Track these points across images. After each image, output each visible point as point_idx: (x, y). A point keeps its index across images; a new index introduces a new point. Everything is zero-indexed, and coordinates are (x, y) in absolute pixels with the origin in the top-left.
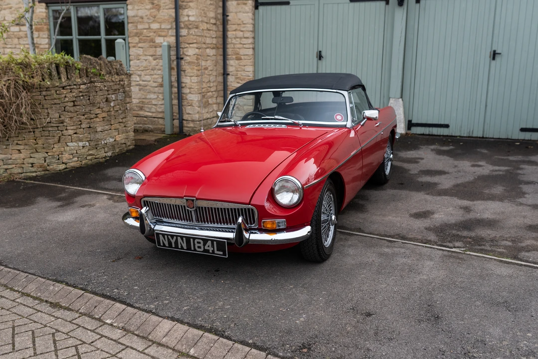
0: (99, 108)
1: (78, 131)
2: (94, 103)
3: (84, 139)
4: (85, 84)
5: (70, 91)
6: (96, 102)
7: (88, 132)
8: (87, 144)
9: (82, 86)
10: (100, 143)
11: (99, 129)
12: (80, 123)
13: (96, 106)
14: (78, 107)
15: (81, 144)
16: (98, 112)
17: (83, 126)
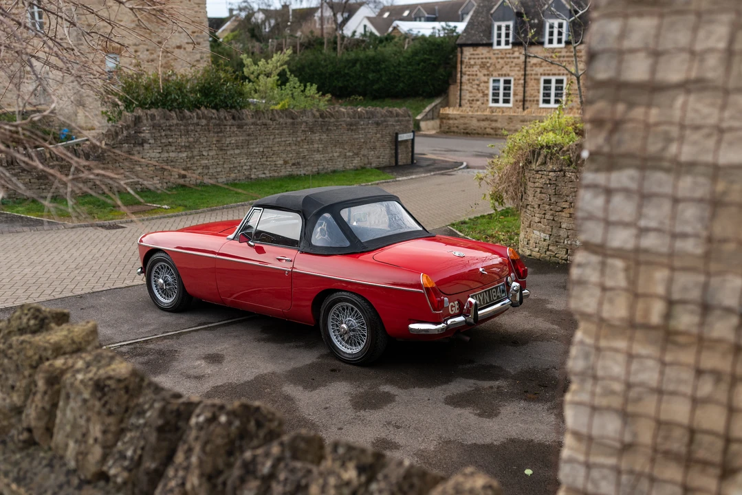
0: (566, 201)
1: (542, 220)
2: (561, 195)
3: (546, 232)
4: (555, 171)
5: (540, 176)
6: (564, 194)
7: (551, 225)
8: (547, 238)
9: (551, 173)
10: (562, 241)
11: (564, 226)
12: (544, 212)
13: (562, 199)
14: (544, 195)
15: (543, 235)
16: (564, 206)
17: (548, 216)
